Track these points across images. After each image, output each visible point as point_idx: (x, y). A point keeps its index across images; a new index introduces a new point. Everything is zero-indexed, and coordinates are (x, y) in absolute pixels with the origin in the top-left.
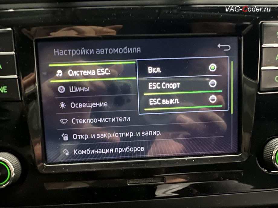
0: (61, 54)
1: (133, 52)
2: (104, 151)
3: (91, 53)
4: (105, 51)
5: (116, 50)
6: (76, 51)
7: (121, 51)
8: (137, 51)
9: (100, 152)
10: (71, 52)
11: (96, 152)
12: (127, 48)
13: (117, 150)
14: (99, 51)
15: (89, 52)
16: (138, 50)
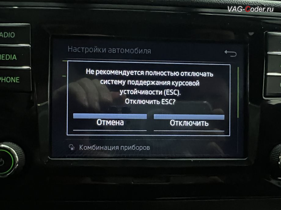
0: (75, 50)
1: (144, 53)
2: (109, 148)
3: (103, 52)
4: (117, 50)
5: (127, 50)
6: (89, 49)
7: (132, 51)
8: (147, 52)
9: (105, 149)
10: (84, 49)
11: (102, 149)
12: (138, 49)
13: (122, 147)
14: (111, 50)
15: (101, 50)
16: (149, 51)
